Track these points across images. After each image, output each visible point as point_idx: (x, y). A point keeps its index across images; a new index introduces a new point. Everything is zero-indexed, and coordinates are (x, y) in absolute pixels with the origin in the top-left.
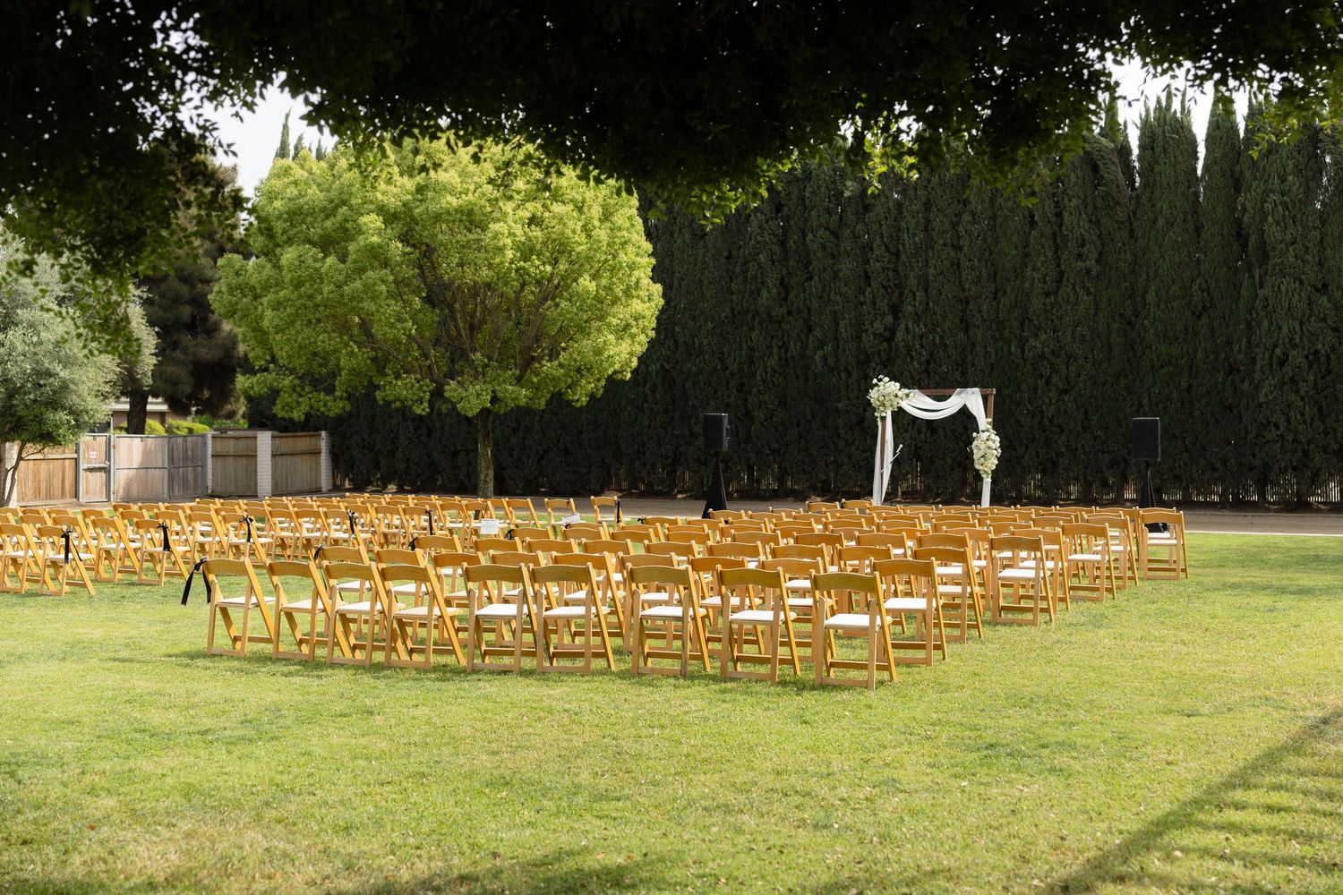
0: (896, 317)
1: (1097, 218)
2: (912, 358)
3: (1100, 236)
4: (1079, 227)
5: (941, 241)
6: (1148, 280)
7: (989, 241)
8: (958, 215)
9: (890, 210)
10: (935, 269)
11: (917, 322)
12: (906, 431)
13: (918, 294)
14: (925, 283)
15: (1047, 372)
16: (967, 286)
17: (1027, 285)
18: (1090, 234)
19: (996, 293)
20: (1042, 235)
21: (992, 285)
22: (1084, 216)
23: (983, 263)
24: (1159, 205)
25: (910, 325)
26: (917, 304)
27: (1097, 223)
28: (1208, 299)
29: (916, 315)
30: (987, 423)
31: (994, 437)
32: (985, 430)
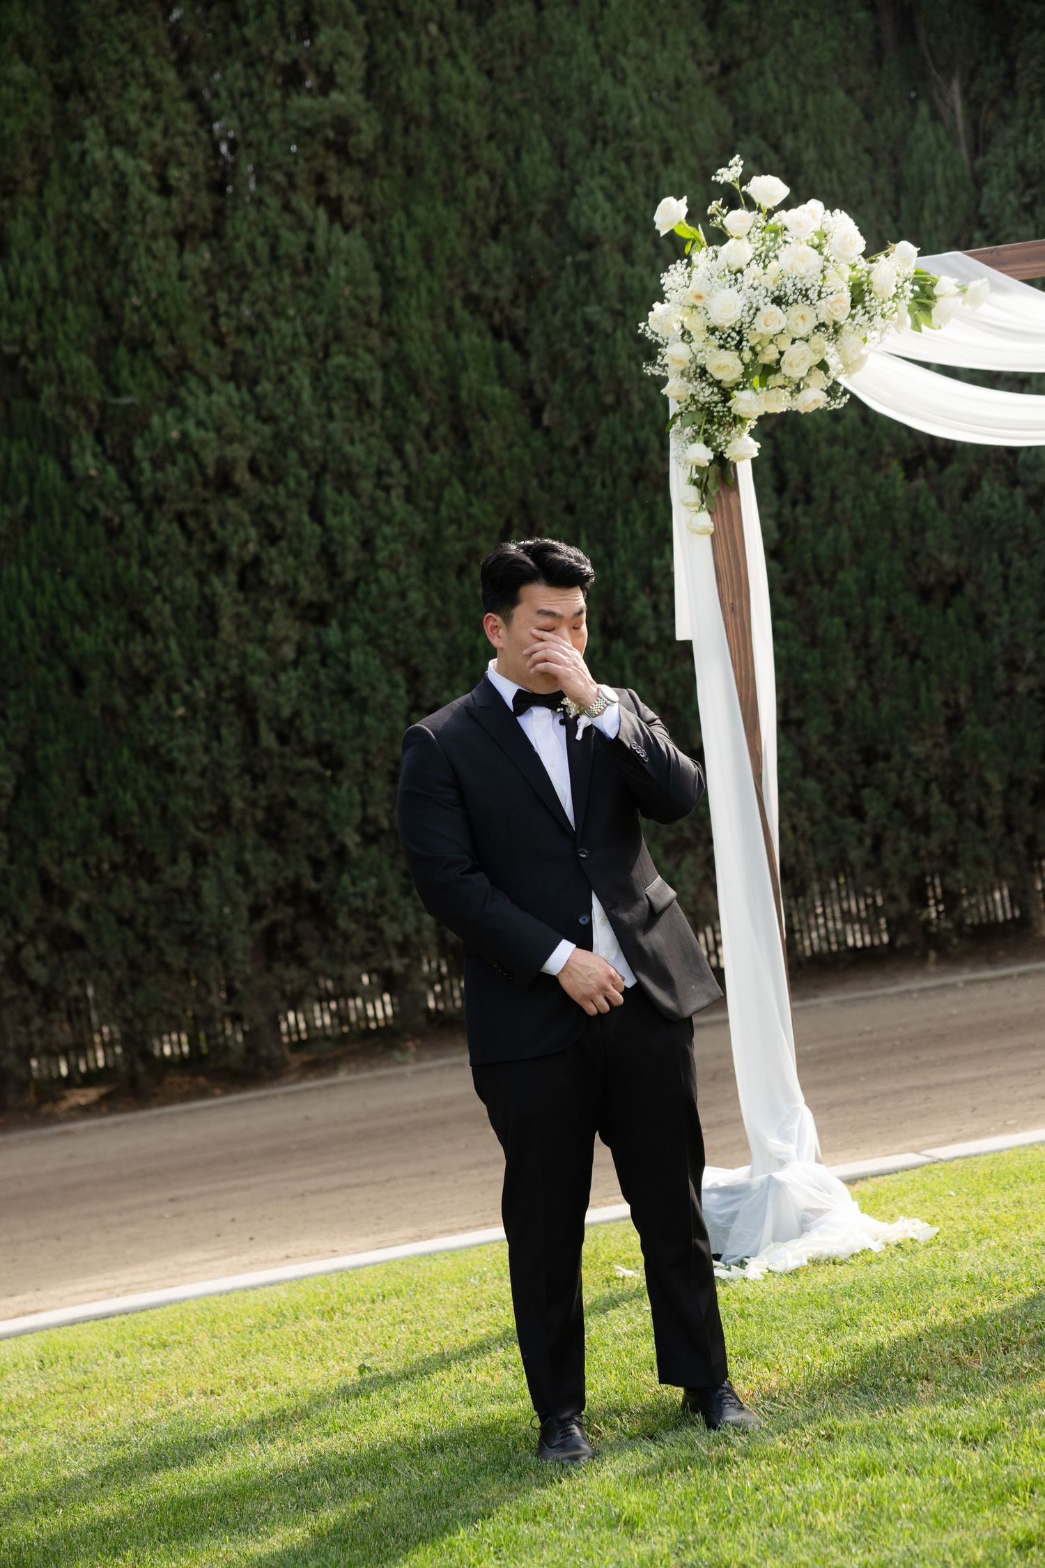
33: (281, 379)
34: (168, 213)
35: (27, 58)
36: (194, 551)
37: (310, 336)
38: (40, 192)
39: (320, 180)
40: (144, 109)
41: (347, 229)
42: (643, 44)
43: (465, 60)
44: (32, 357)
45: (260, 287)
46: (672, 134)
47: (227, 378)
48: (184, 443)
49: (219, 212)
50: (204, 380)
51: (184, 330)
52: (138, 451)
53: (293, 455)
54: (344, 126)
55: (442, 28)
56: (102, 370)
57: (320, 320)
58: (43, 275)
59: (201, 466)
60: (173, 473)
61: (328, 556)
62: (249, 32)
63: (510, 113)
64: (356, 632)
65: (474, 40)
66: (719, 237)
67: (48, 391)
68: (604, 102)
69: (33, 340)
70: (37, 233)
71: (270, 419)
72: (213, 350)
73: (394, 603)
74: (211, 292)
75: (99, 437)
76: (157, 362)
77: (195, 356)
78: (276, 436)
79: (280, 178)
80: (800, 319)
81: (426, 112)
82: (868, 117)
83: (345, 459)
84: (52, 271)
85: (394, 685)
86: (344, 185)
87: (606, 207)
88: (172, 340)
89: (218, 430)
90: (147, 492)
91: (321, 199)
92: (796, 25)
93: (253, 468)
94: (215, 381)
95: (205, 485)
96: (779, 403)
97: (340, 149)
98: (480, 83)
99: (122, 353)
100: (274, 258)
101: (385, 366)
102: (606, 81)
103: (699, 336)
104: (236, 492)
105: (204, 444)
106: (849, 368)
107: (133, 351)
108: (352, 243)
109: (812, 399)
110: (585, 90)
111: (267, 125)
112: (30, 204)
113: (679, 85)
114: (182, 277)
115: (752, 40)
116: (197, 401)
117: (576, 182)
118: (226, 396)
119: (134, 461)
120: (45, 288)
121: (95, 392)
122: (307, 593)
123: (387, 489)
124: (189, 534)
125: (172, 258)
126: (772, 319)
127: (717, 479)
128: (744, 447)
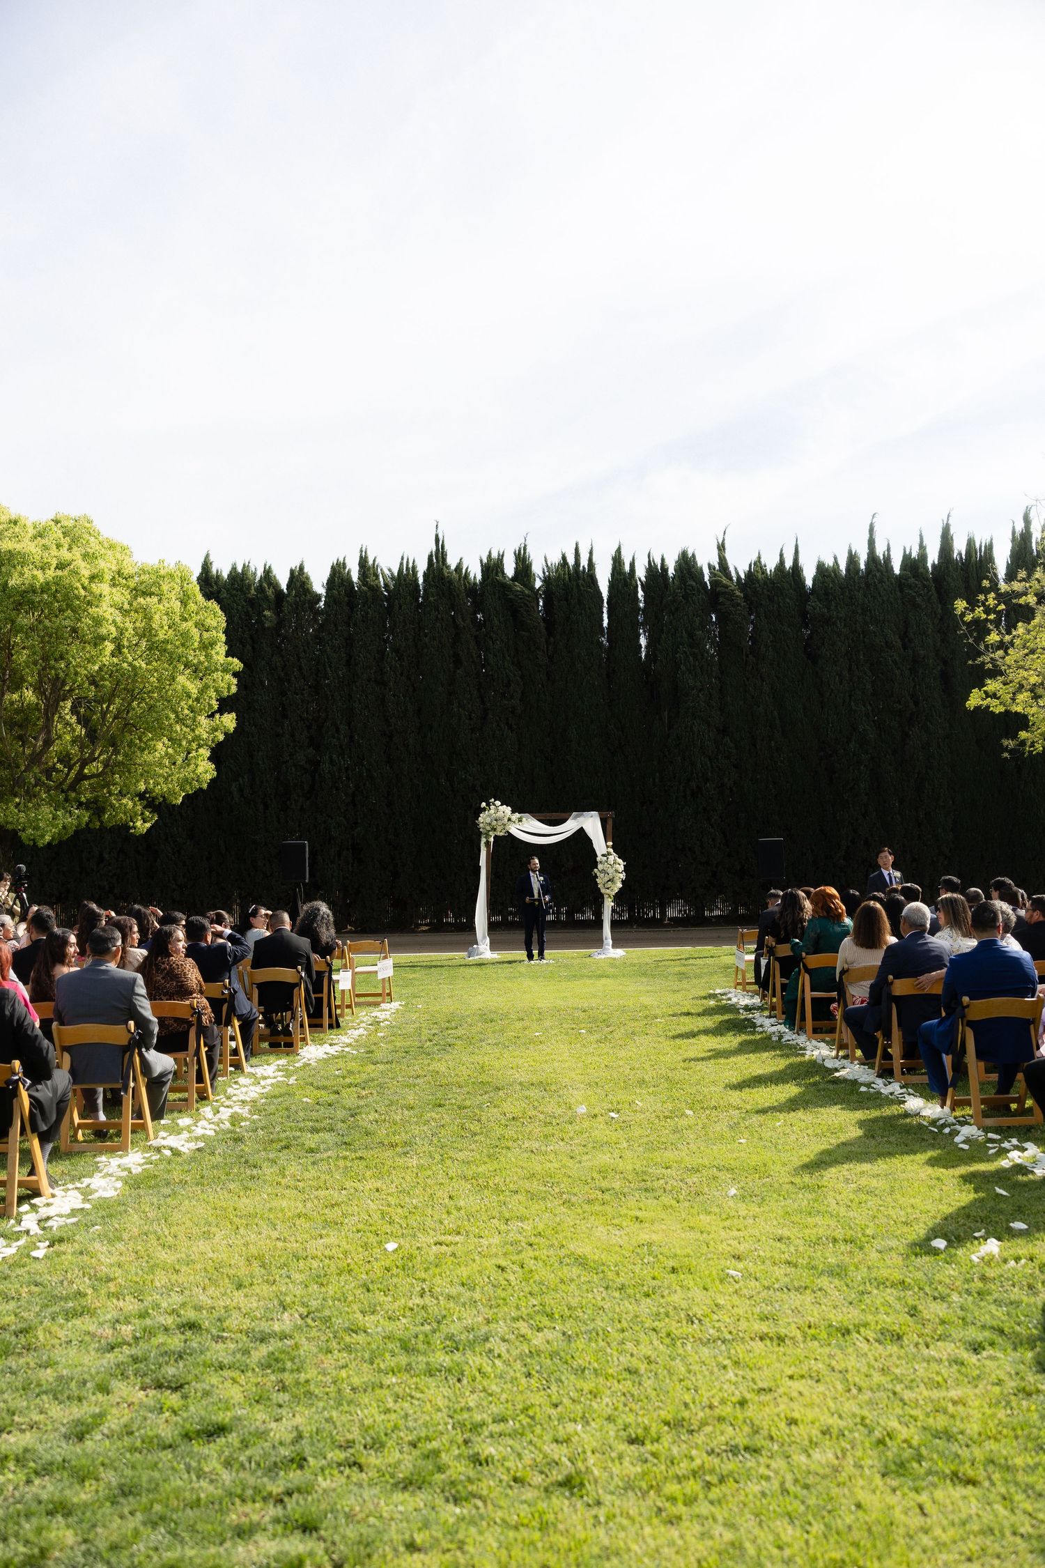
0: (318, 750)
2: (337, 789)
5: (365, 676)
8: (382, 652)
9: (308, 643)
11: (342, 755)
13: (342, 727)
14: (350, 716)
16: (392, 720)
17: (454, 721)
18: (516, 675)
19: (420, 728)
20: (467, 674)
21: (417, 720)
23: (408, 699)
25: (335, 756)
26: (342, 737)
28: (623, 737)
29: (341, 746)
30: (608, 847)
31: (620, 861)
32: (609, 854)
56: (449, 760)
57: (502, 752)
58: (439, 736)
66: (490, 809)
80: (501, 822)
82: (644, 717)
84: (441, 735)
86: (513, 722)
88: (467, 754)
94: (475, 765)
96: (497, 833)
97: (513, 713)
98: (550, 699)
99: (455, 756)
100: (494, 736)
101: (517, 765)
103: (486, 823)
106: (509, 830)
107: (457, 756)
108: (513, 735)
109: (502, 833)
111: (497, 706)
112: (438, 719)
113: (598, 705)
114: (471, 739)
115: (618, 695)
126: (494, 823)
127: (487, 843)
128: (492, 840)
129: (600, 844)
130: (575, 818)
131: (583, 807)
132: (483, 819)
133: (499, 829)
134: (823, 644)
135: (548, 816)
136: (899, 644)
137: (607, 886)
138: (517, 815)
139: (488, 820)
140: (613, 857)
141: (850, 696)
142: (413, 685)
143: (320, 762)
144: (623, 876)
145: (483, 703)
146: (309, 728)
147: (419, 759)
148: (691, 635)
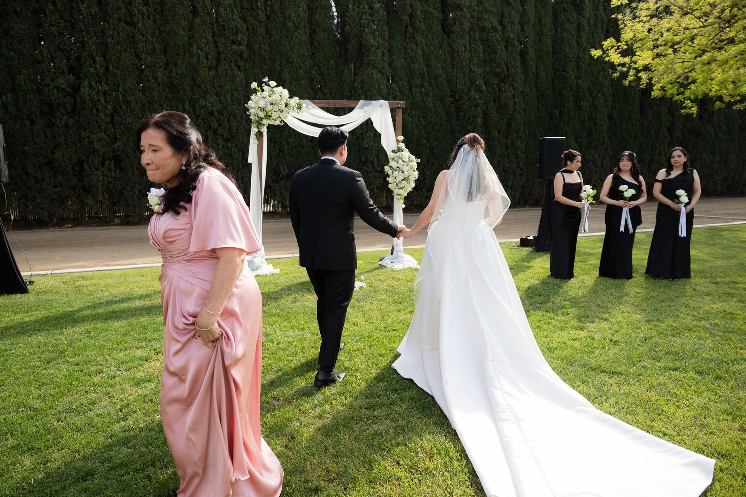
0: (78, 77)
1: (243, 16)
2: (98, 110)
3: (247, 29)
4: (233, 20)
5: (116, 16)
6: (281, 65)
7: (158, 23)
10: (113, 39)
11: (99, 81)
12: (97, 170)
13: (98, 58)
14: (104, 49)
15: (215, 125)
16: (143, 56)
17: (194, 60)
18: (242, 27)
19: (166, 64)
20: (204, 23)
21: (163, 58)
22: (236, 13)
23: (155, 39)
24: (288, 13)
25: (93, 83)
26: (98, 67)
27: (244, 19)
28: (323, 80)
29: (98, 75)
30: (398, 141)
31: (413, 157)
32: (400, 150)
33: (225, 97)
34: (207, 63)
35: (184, 31)
36: (205, 126)
37: (231, 90)
38: (184, 56)
39: (236, 62)
40: (205, 43)
41: (240, 71)
42: (298, 47)
43: (266, 44)
44: (179, 86)
45: (223, 79)
46: (301, 64)
47: (215, 95)
48: (205, 106)
49: (217, 64)
50: (211, 95)
51: (208, 85)
52: (197, 106)
53: (226, 111)
54: (242, 52)
55: (262, 38)
56: (192, 90)
57: (233, 87)
58: (182, 71)
59: (208, 110)
60: (203, 111)
61: (230, 130)
62: (226, 32)
63: (273, 55)
64: (234, 144)
65: (268, 41)
66: (263, 91)
67: (181, 93)
68: (290, 56)
69: (179, 83)
70: (182, 63)
71: (222, 104)
72: (213, 89)
73: (241, 140)
74: (214, 79)
75: (190, 102)
76: (202, 90)
77: (209, 90)
78: (223, 107)
79: (229, 60)
80: (276, 108)
81: (258, 52)
82: (337, 67)
83: (235, 113)
84: (184, 71)
85: (240, 155)
86: (241, 63)
87: (288, 75)
88: (205, 87)
89: (212, 104)
90: (198, 114)
91: (237, 65)
92: (326, 48)
93: (218, 112)
94: (213, 95)
95: (208, 114)
96: (272, 123)
97: (240, 56)
98: (268, 49)
99: (196, 88)
100: (226, 75)
101: (245, 97)
102: (291, 52)
103: (257, 108)
104: (214, 116)
105: (209, 106)
106: (285, 118)
107: (198, 88)
108: (241, 74)
109: (277, 123)
110: (287, 53)
111: (228, 50)
112: (181, 57)
113: (304, 55)
114: (209, 76)
115: (318, 50)
116: (209, 98)
117: (283, 69)
118: (213, 99)
119: (196, 108)
120: (182, 73)
121: (190, 94)
122: (225, 136)
123: (242, 119)
124: (205, 123)
125: (207, 72)
126: (269, 108)
127: (259, 135)
128: (264, 130)
129: (390, 139)
130: (361, 108)
131: (370, 96)
132: (255, 103)
133: (274, 116)
134: (454, 24)
135: (333, 104)
136: (499, 28)
137: (400, 186)
138: (296, 100)
139: (262, 104)
140: (406, 153)
141: (470, 61)
142: (159, 28)
143: (79, 87)
144: (416, 175)
145: (217, 47)
146: (68, 58)
147: (167, 89)
148: (371, 8)
